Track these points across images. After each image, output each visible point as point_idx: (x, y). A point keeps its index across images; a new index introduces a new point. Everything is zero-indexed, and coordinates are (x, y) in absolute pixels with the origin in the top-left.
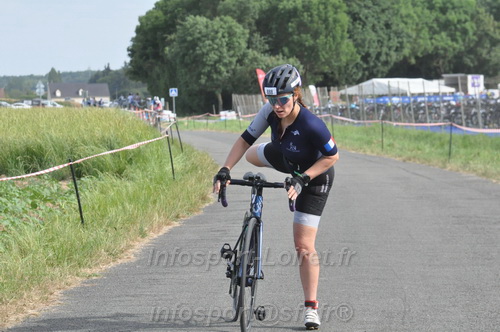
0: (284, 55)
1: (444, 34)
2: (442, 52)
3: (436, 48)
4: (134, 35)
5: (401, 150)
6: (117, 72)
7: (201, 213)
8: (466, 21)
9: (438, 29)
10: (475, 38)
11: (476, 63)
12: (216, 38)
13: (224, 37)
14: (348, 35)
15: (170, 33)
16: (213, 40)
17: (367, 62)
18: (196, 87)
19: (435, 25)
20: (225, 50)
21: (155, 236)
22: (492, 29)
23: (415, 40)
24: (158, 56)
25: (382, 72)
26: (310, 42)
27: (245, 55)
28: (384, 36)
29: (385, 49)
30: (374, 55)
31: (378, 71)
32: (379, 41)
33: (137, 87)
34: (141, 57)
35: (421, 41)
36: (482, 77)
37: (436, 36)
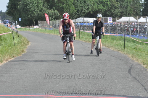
0: (53, 9)
1: (101, 5)
2: (100, 10)
3: (99, 9)
4: (9, 2)
5: (85, 39)
6: (4, 13)
7: (21, 56)
8: (108, 1)
9: (99, 3)
10: (110, 6)
11: (110, 14)
12: (33, 4)
13: (36, 3)
14: (73, 4)
15: (20, 2)
16: (32, 4)
17: (78, 13)
18: (27, 18)
19: (99, 2)
20: (36, 7)
21: (5, 62)
22: (115, 4)
23: (93, 6)
24: (16, 8)
25: (83, 16)
26: (61, 6)
27: (42, 9)
28: (83, 5)
29: (84, 9)
30: (80, 11)
31: (82, 15)
32: (82, 6)
33: (10, 17)
34: (10, 8)
35: (95, 7)
36: (112, 18)
37: (99, 5)
